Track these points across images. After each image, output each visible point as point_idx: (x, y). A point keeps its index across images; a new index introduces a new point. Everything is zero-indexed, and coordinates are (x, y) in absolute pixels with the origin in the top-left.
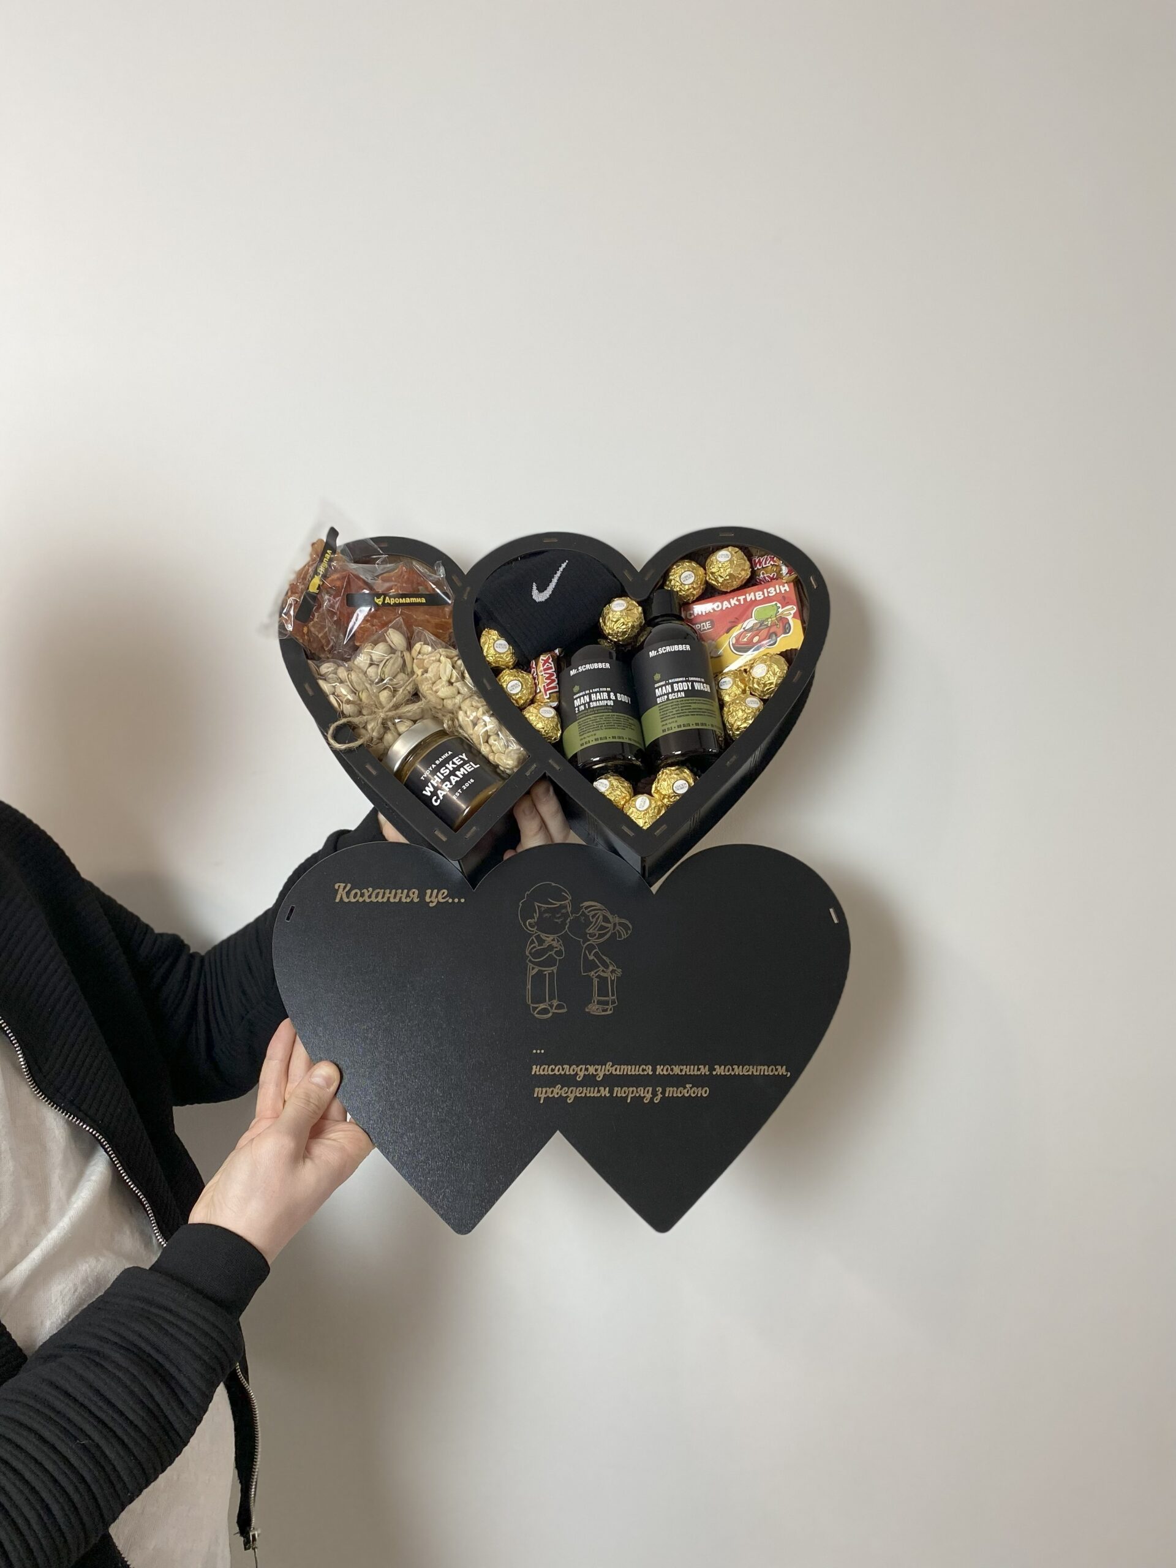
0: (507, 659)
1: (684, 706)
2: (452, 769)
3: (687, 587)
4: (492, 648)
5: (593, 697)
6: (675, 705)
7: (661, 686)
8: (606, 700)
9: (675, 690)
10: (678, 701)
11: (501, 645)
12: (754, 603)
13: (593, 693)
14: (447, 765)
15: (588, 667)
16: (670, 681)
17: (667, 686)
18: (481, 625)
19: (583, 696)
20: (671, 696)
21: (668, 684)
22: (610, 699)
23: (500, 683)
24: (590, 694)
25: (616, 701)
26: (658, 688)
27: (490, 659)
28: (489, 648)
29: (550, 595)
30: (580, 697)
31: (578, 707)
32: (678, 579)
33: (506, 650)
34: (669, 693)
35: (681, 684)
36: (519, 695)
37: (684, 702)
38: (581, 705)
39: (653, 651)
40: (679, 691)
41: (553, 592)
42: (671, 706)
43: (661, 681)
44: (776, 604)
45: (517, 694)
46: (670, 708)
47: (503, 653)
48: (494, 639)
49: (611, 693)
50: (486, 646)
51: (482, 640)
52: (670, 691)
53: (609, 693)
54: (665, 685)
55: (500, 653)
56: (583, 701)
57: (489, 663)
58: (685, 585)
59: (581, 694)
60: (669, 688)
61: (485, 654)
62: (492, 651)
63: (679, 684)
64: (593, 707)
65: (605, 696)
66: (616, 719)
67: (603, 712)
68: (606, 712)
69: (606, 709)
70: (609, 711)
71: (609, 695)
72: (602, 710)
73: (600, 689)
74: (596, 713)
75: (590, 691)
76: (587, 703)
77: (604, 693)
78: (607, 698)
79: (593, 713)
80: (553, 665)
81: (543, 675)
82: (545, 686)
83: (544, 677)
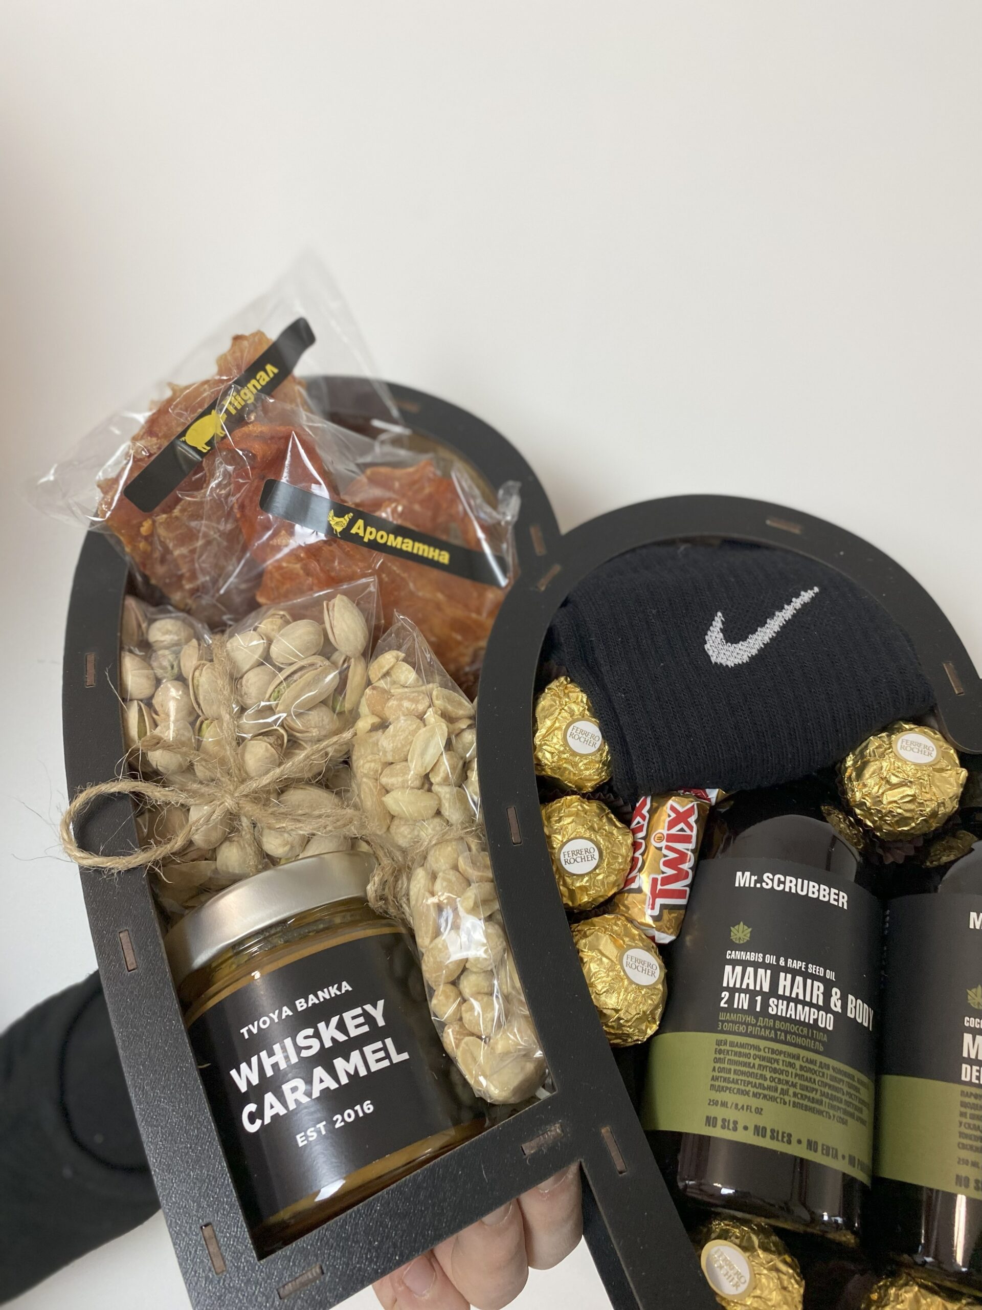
0: (587, 773)
2: (328, 1044)
4: (559, 734)
5: (784, 981)
8: (819, 1008)
11: (587, 734)
13: (786, 969)
14: (321, 1026)
15: (791, 882)
18: (553, 664)
19: (756, 966)
22: (826, 1008)
23: (546, 831)
24: (775, 971)
25: (841, 1019)
26: (974, 1032)
27: (546, 757)
28: (551, 731)
29: (752, 658)
30: (745, 964)
31: (733, 991)
33: (593, 749)
36: (585, 882)
38: (740, 990)
41: (761, 651)
45: (582, 876)
47: (581, 756)
48: (572, 713)
49: (835, 990)
50: (548, 723)
51: (545, 702)
53: (828, 985)
55: (574, 754)
56: (749, 981)
57: (539, 764)
59: (751, 956)
61: (537, 741)
62: (556, 741)
64: (776, 1017)
65: (818, 995)
66: (828, 1081)
67: (799, 1040)
68: (811, 1044)
69: (812, 1033)
70: (820, 1041)
71: (827, 995)
72: (794, 1033)
73: (807, 968)
74: (779, 1033)
75: (778, 960)
76: (761, 993)
77: (816, 983)
78: (821, 1003)
79: (771, 1029)
80: (694, 833)
81: (665, 852)
82: (659, 882)
83: (665, 856)
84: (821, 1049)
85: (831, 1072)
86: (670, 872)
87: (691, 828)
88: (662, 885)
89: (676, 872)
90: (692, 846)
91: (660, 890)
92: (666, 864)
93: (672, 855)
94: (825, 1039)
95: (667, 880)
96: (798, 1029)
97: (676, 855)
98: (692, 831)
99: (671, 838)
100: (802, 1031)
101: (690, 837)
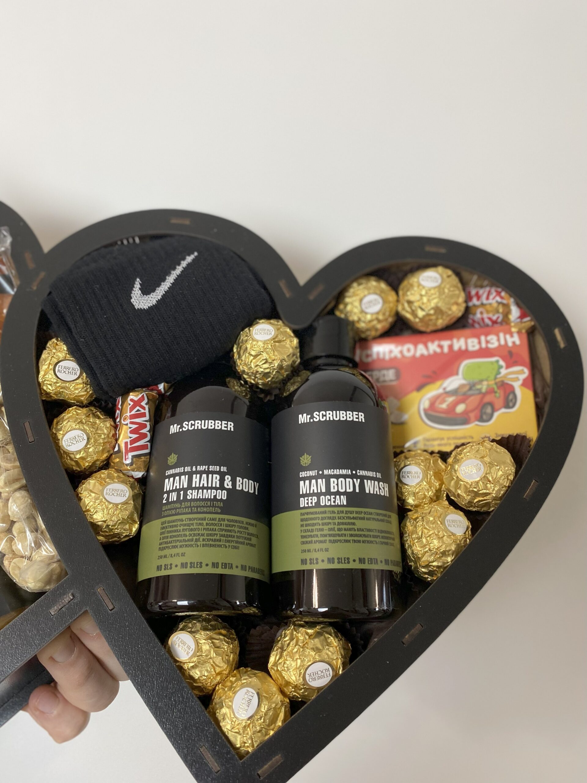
0: (77, 391)
1: (343, 524)
3: (369, 317)
5: (196, 479)
6: (329, 518)
7: (310, 478)
8: (216, 489)
9: (332, 490)
10: (333, 512)
12: (465, 354)
13: (196, 472)
15: (199, 424)
16: (326, 472)
17: (320, 481)
19: (180, 475)
20: (324, 500)
21: (322, 476)
22: (222, 487)
24: (190, 475)
25: (232, 492)
26: (304, 479)
27: (49, 388)
28: (47, 372)
29: (157, 302)
30: (174, 476)
31: (169, 492)
32: (357, 304)
33: (75, 377)
34: (322, 494)
35: (343, 480)
36: (82, 454)
37: (343, 515)
38: (173, 490)
39: (305, 415)
40: (338, 493)
42: (323, 519)
43: (312, 470)
44: (497, 362)
45: (79, 452)
46: (320, 522)
47: (69, 382)
49: (227, 477)
50: (45, 367)
51: (44, 356)
52: (324, 490)
53: (222, 475)
54: (316, 478)
56: (177, 484)
58: (366, 313)
59: (178, 470)
60: (322, 483)
63: (340, 480)
64: (192, 500)
65: (216, 482)
66: (225, 528)
67: (205, 510)
68: (213, 509)
69: (213, 504)
70: (218, 507)
71: (222, 481)
72: (203, 506)
73: (208, 468)
74: (193, 508)
75: (192, 469)
76: (183, 489)
77: (215, 476)
78: (218, 486)
79: (188, 507)
80: (147, 411)
81: (130, 425)
82: (129, 444)
83: (130, 428)
84: (219, 511)
85: (226, 522)
86: (134, 436)
87: (144, 408)
88: (130, 445)
89: (138, 435)
90: (147, 418)
91: (130, 448)
92: (131, 432)
93: (134, 426)
94: (222, 505)
95: (133, 442)
96: (204, 504)
97: (137, 426)
98: (145, 410)
99: (132, 417)
100: (207, 504)
101: (145, 413)
